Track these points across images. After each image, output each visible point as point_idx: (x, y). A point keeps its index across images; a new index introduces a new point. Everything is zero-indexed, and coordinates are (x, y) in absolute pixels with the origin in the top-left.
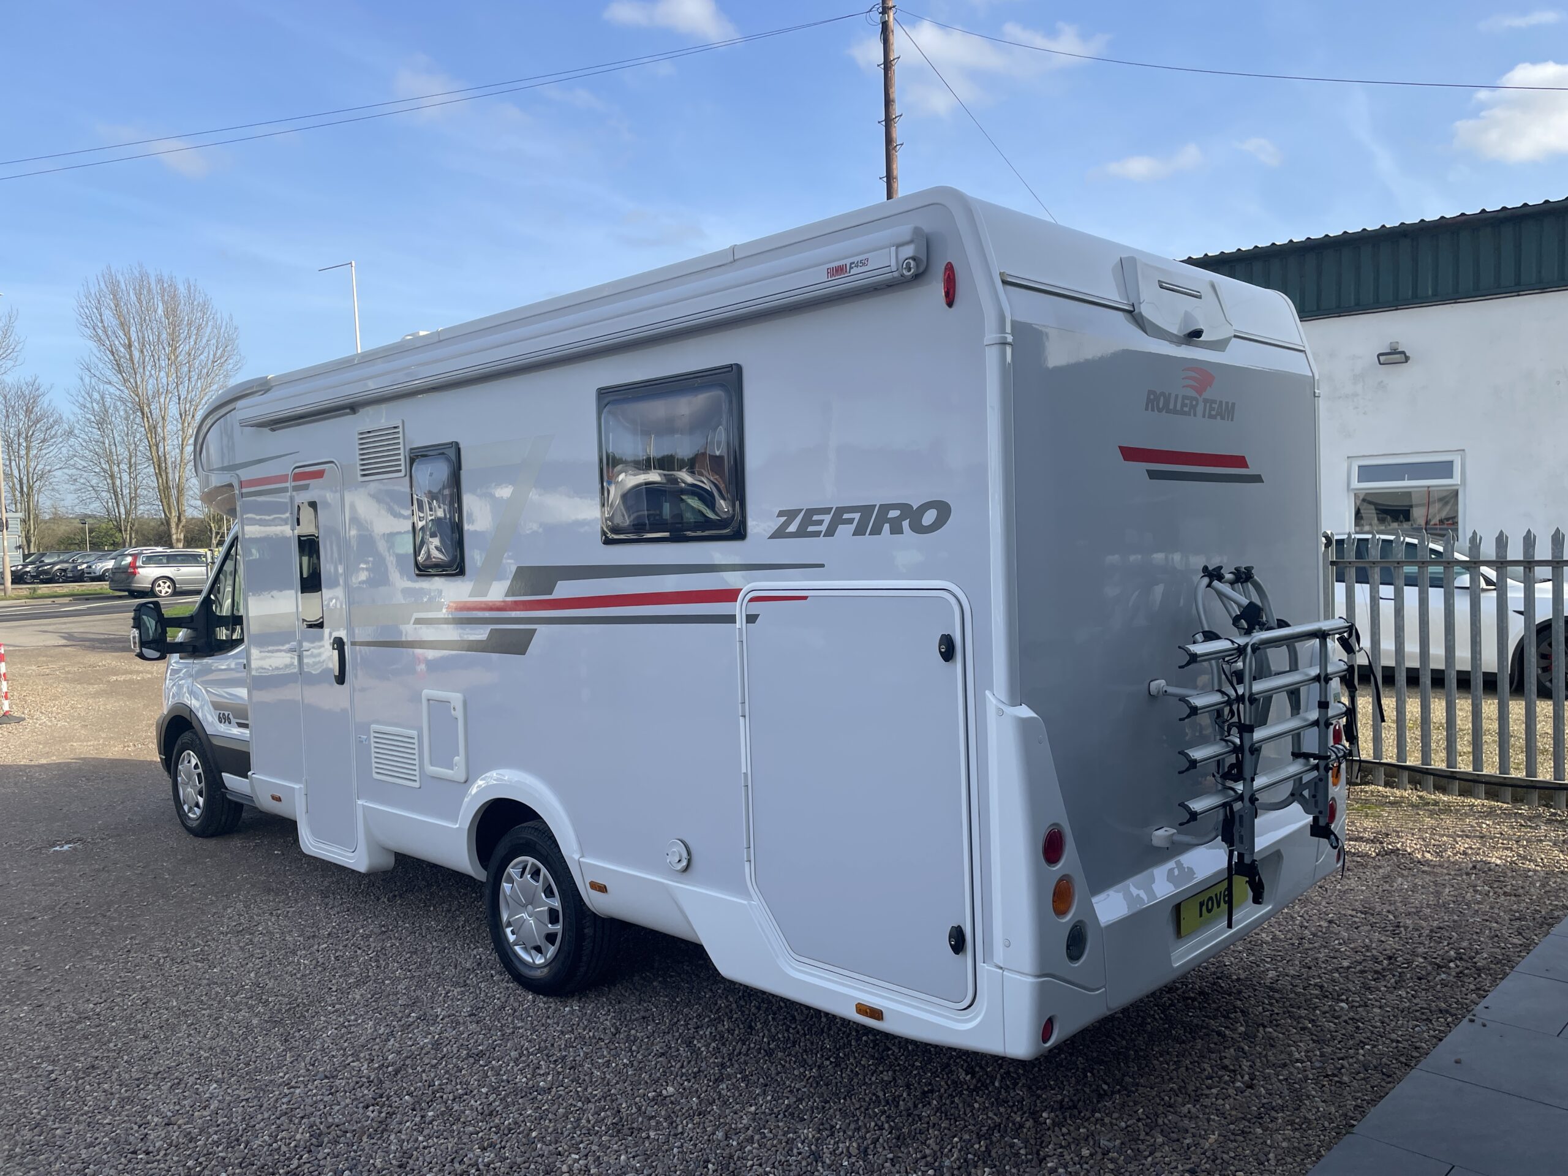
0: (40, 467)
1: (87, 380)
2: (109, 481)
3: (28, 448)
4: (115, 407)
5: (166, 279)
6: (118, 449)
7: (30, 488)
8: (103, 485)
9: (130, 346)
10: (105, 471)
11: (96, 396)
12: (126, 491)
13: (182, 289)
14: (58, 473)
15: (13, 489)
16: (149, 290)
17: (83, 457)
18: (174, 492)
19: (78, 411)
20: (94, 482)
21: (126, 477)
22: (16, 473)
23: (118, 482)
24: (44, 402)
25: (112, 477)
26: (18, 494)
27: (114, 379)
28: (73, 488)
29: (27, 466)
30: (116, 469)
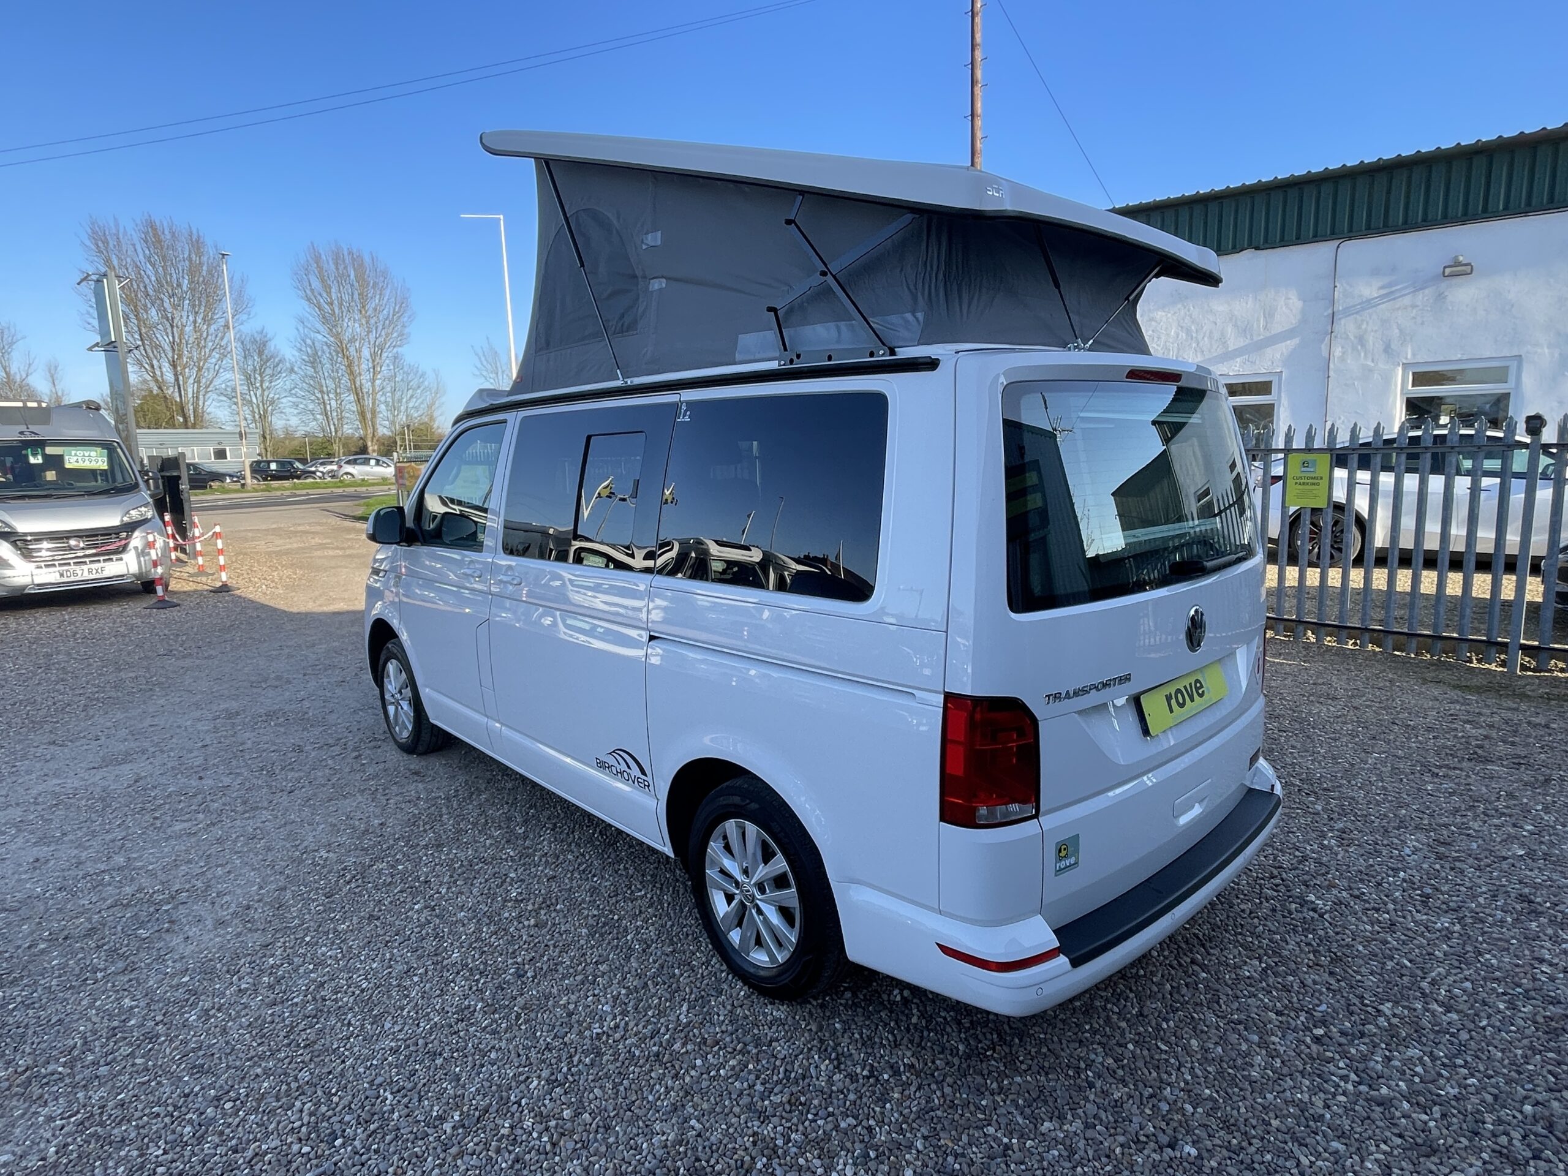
0: (271, 395)
1: (301, 329)
2: (322, 406)
3: (262, 382)
4: (323, 352)
5: (355, 251)
6: (327, 382)
7: (265, 411)
8: (318, 409)
9: (332, 304)
10: (318, 399)
11: (309, 342)
12: (334, 414)
13: (367, 260)
14: (284, 400)
15: (253, 412)
16: (344, 260)
17: (301, 389)
18: (369, 416)
19: (297, 354)
20: (311, 407)
21: (333, 403)
22: (254, 400)
23: (328, 407)
24: (271, 346)
25: (324, 403)
26: (257, 416)
27: (321, 328)
28: (296, 412)
29: (262, 395)
30: (326, 397)
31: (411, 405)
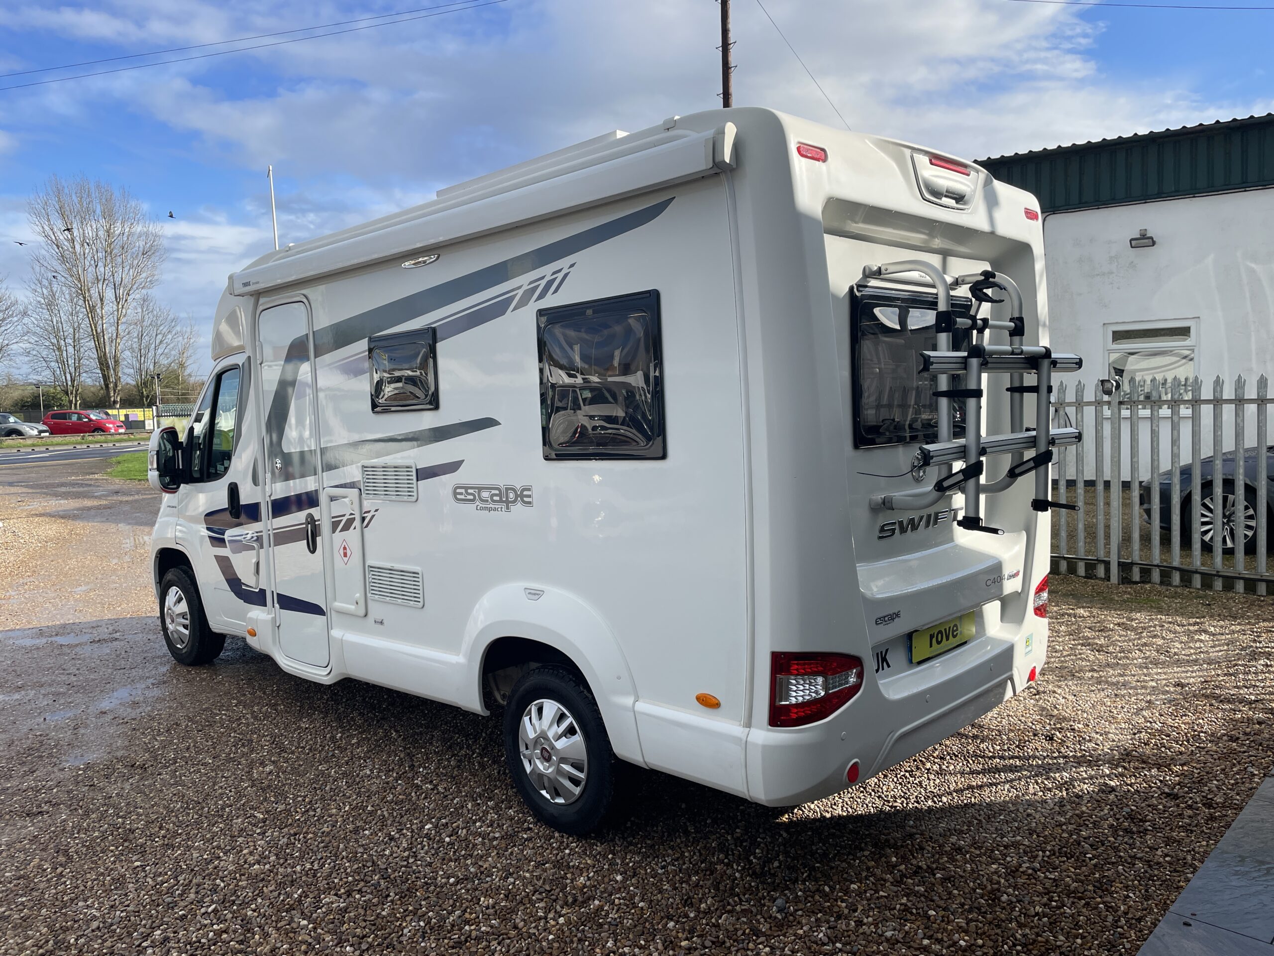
1: (37, 269)
2: (57, 353)
4: (61, 292)
5: (102, 184)
6: (64, 326)
8: (53, 356)
9: (72, 241)
10: (53, 344)
11: (45, 282)
12: (71, 362)
13: (117, 194)
14: (14, 347)
16: (89, 195)
17: (35, 333)
18: (111, 363)
19: (31, 295)
20: (44, 354)
21: (71, 349)
23: (64, 354)
25: (59, 349)
27: (59, 268)
30: (62, 343)
31: (160, 351)
